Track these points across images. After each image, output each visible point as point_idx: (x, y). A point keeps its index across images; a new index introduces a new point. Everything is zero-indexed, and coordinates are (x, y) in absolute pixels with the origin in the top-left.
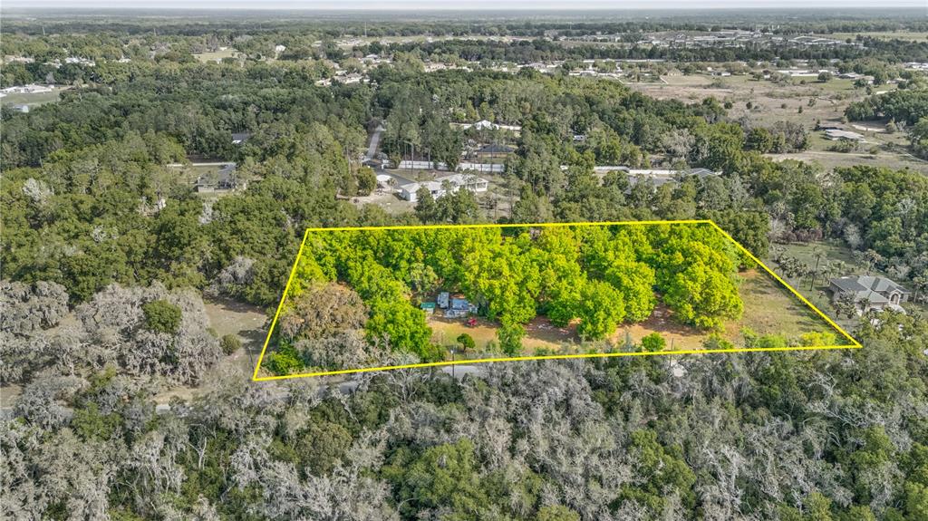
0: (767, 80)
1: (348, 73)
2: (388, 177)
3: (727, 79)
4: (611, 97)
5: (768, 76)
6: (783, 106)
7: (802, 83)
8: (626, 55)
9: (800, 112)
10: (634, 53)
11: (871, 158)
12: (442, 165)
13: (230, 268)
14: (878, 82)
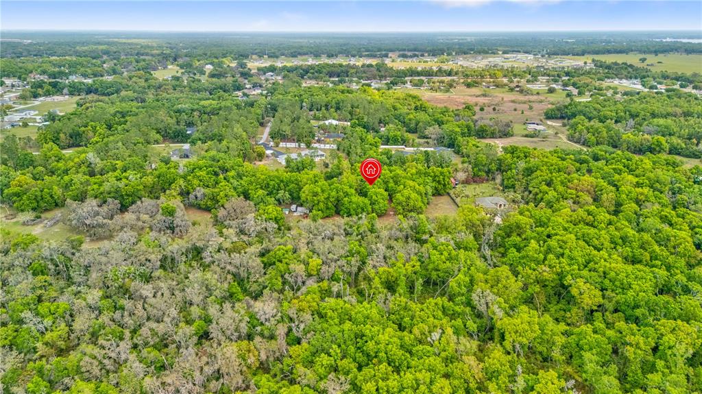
0: (517, 91)
1: (253, 87)
2: (272, 152)
3: (492, 91)
4: (409, 105)
5: (518, 89)
6: (515, 110)
7: (538, 93)
8: (434, 74)
9: (523, 113)
10: (438, 74)
11: (543, 141)
12: (303, 145)
13: (194, 193)
14: (580, 94)
